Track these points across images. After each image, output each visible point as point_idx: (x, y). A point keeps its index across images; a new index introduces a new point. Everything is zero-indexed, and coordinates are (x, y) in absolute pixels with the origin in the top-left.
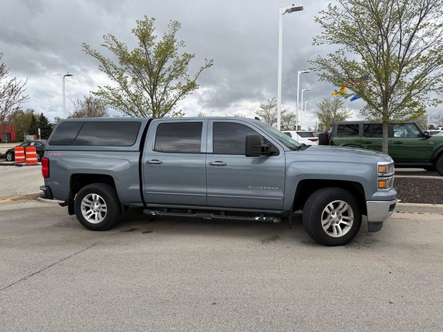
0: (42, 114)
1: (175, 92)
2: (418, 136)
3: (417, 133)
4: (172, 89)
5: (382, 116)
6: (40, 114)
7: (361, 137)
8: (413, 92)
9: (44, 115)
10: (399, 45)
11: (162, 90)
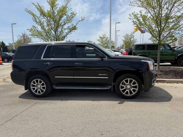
0: (2, 41)
1: (67, 31)
2: (169, 50)
3: (169, 48)
4: (65, 29)
5: (158, 41)
6: (2, 42)
7: (146, 50)
8: (171, 31)
9: (3, 42)
10: (167, 10)
11: (60, 30)
